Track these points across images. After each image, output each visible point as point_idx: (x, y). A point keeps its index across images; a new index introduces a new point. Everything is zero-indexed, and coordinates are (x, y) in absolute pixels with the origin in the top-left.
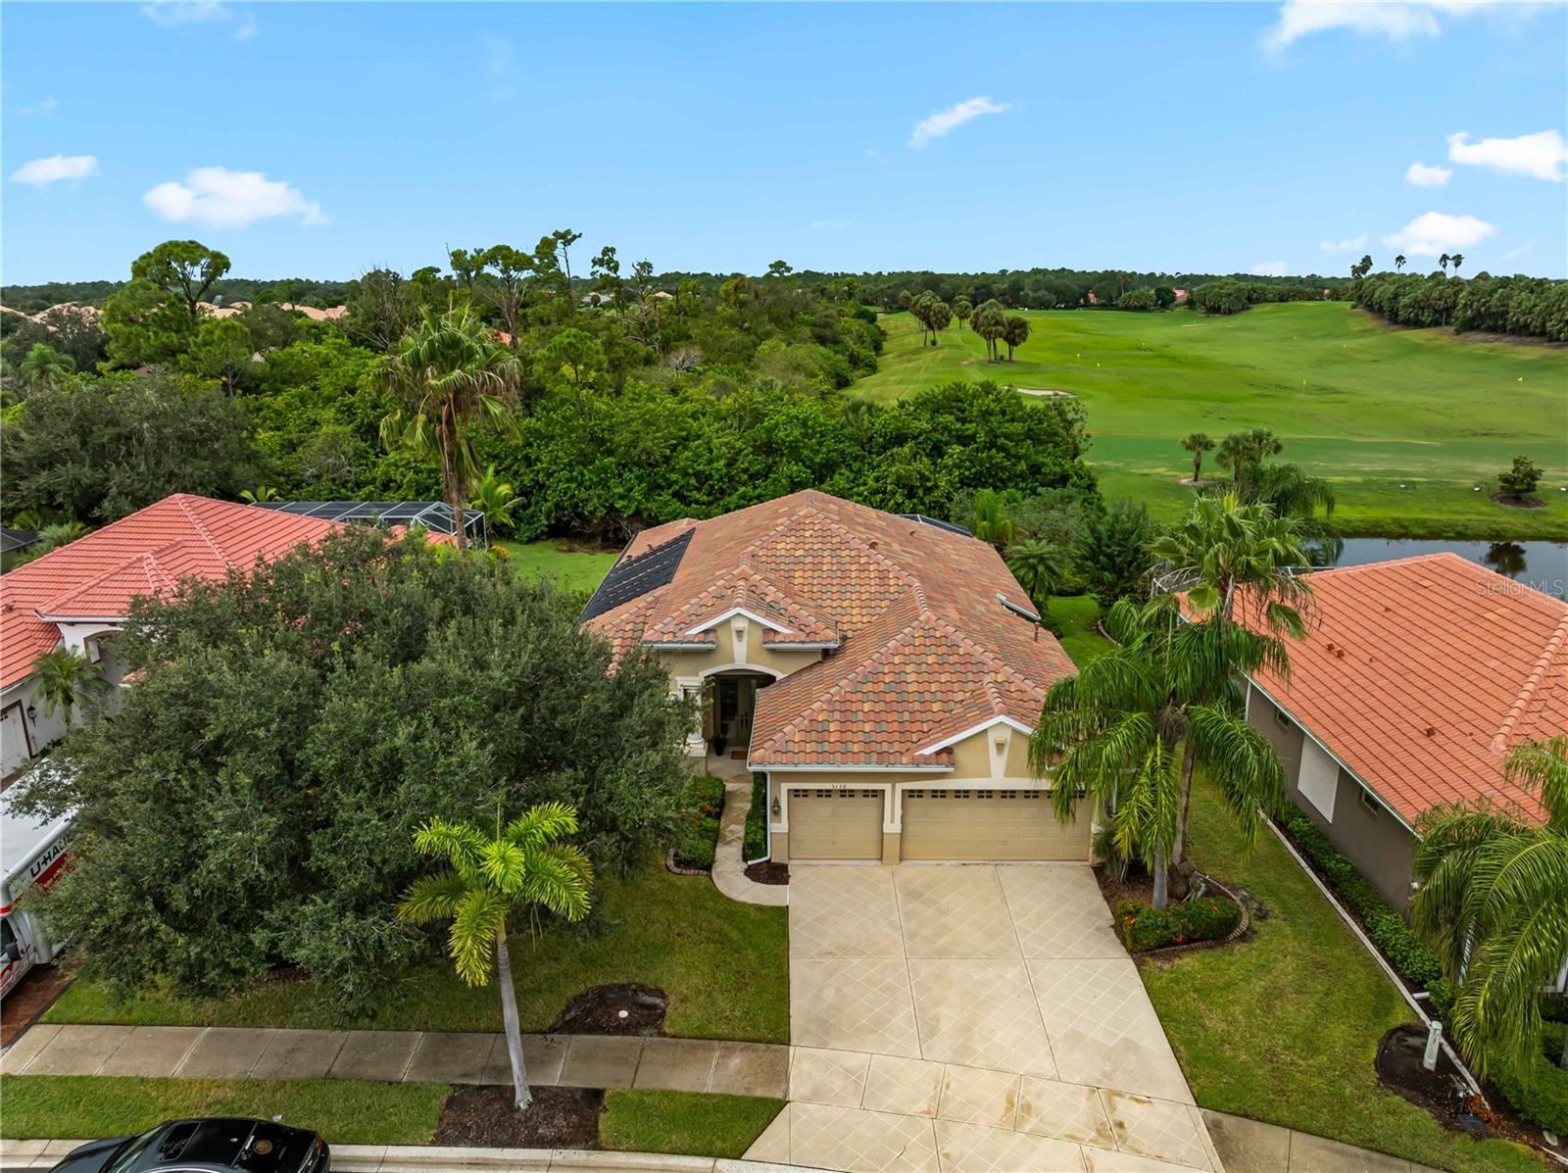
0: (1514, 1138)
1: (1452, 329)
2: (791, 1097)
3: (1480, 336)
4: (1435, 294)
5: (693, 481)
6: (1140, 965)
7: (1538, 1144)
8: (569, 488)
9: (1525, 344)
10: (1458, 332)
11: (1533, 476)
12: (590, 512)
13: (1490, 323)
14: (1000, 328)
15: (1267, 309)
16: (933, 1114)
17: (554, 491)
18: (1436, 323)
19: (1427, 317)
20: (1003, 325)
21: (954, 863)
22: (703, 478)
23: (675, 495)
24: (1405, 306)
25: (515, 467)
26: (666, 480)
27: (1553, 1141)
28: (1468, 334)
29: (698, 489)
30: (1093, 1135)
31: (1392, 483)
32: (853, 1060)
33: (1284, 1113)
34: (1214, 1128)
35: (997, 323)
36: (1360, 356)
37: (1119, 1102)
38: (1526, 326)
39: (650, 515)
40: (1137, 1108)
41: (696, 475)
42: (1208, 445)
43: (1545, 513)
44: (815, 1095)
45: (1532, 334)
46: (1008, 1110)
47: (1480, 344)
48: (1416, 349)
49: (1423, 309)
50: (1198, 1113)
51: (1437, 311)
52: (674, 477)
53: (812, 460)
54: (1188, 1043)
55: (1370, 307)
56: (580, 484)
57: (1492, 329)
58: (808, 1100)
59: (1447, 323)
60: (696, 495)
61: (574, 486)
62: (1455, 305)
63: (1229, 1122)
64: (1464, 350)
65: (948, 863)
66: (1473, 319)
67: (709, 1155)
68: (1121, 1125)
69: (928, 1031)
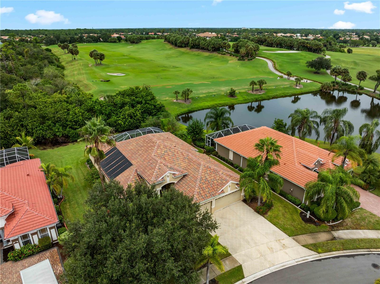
0: (323, 224)
1: (189, 48)
2: (241, 264)
3: (195, 50)
4: (185, 40)
5: (74, 123)
6: (264, 217)
7: (325, 223)
8: (41, 132)
9: (204, 52)
10: (190, 49)
11: (234, 91)
12: (49, 137)
13: (196, 47)
14: (99, 57)
15: (145, 42)
16: (262, 255)
17: (36, 133)
18: (185, 47)
19: (183, 45)
20: (99, 56)
21: (222, 209)
22: (76, 122)
23: (70, 128)
24: (178, 43)
25: (18, 128)
26: (66, 124)
27: (326, 222)
28: (193, 49)
29: (76, 125)
30: (282, 248)
31: (211, 95)
32: (243, 253)
33: (299, 233)
34: (294, 239)
35: (98, 55)
36: (173, 55)
37: (281, 241)
38: (204, 48)
39: (65, 135)
40: (284, 241)
41: (74, 121)
42: (179, 93)
43: (238, 98)
44: (244, 261)
45: (205, 49)
46: (270, 250)
47: (196, 52)
48: (183, 53)
49: (182, 43)
50: (290, 238)
51: (185, 44)
52: (69, 123)
53: (106, 113)
54: (281, 227)
55: (169, 42)
56: (43, 130)
57: (197, 48)
58: (244, 263)
59: (188, 47)
60: (75, 127)
61: (41, 131)
62: (189, 43)
63: (295, 237)
64: (193, 53)
65: (221, 209)
66: (193, 46)
67: (240, 280)
68: (284, 245)
69: (248, 243)
